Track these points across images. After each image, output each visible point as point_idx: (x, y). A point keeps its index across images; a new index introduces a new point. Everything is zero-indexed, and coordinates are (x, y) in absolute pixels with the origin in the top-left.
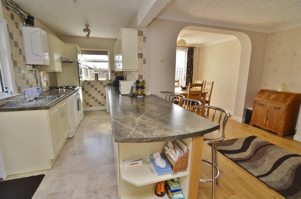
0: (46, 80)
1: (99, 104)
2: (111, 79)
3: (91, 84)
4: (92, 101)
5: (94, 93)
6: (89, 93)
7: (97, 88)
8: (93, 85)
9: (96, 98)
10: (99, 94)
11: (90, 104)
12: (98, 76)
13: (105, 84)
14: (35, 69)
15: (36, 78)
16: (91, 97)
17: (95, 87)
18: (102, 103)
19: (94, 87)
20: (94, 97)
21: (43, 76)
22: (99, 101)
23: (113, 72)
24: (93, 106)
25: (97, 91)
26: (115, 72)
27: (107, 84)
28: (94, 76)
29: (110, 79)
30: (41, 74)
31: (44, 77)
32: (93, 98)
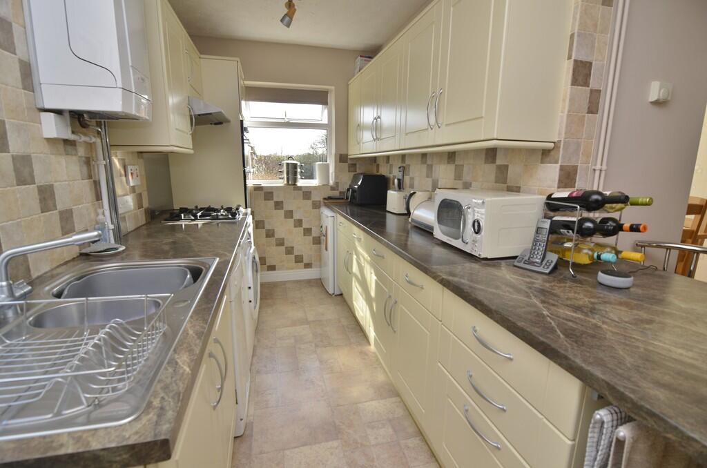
0: (133, 187)
1: (296, 262)
2: (337, 184)
3: (275, 199)
4: (275, 254)
5: (283, 228)
6: (267, 227)
7: (291, 212)
8: (282, 202)
9: (287, 244)
10: (298, 229)
11: (269, 262)
12: (295, 173)
13: (317, 197)
14: (85, 135)
15: (90, 177)
16: (273, 240)
17: (287, 207)
18: (306, 260)
19: (282, 208)
20: (283, 239)
21: (123, 172)
22: (296, 253)
23: (342, 158)
24: (279, 270)
25: (291, 222)
26: (351, 159)
27: (325, 199)
28: (285, 173)
29: (331, 182)
30: (116, 161)
31: (126, 175)
32: (280, 243)
